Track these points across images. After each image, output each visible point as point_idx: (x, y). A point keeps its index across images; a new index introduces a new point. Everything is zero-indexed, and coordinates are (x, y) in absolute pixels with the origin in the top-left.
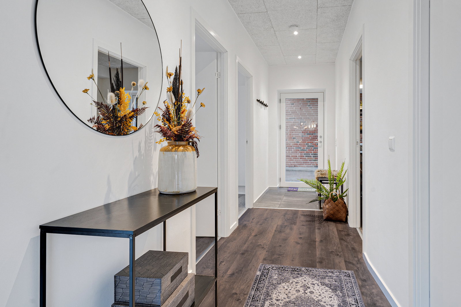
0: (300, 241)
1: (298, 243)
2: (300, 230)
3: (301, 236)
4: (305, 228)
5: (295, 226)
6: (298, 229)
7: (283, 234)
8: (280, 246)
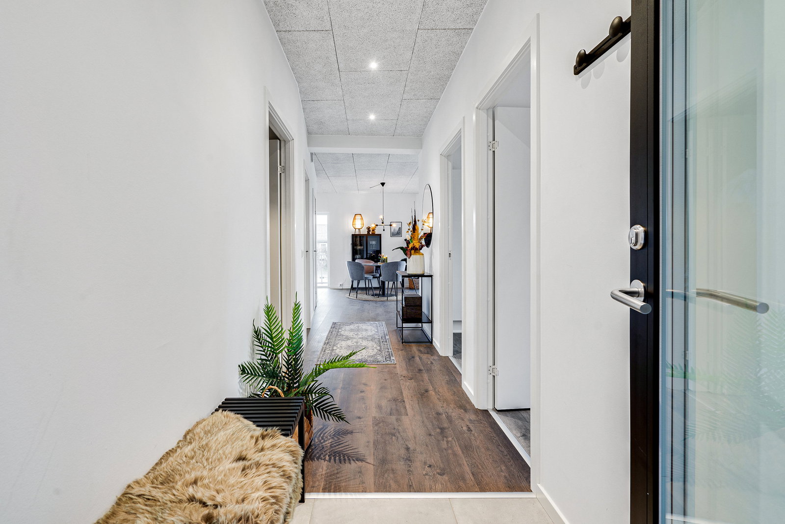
0: (362, 387)
1: (365, 384)
2: (363, 406)
3: (362, 394)
4: (356, 411)
5: (373, 415)
6: (368, 408)
7: (390, 397)
8: (385, 380)
